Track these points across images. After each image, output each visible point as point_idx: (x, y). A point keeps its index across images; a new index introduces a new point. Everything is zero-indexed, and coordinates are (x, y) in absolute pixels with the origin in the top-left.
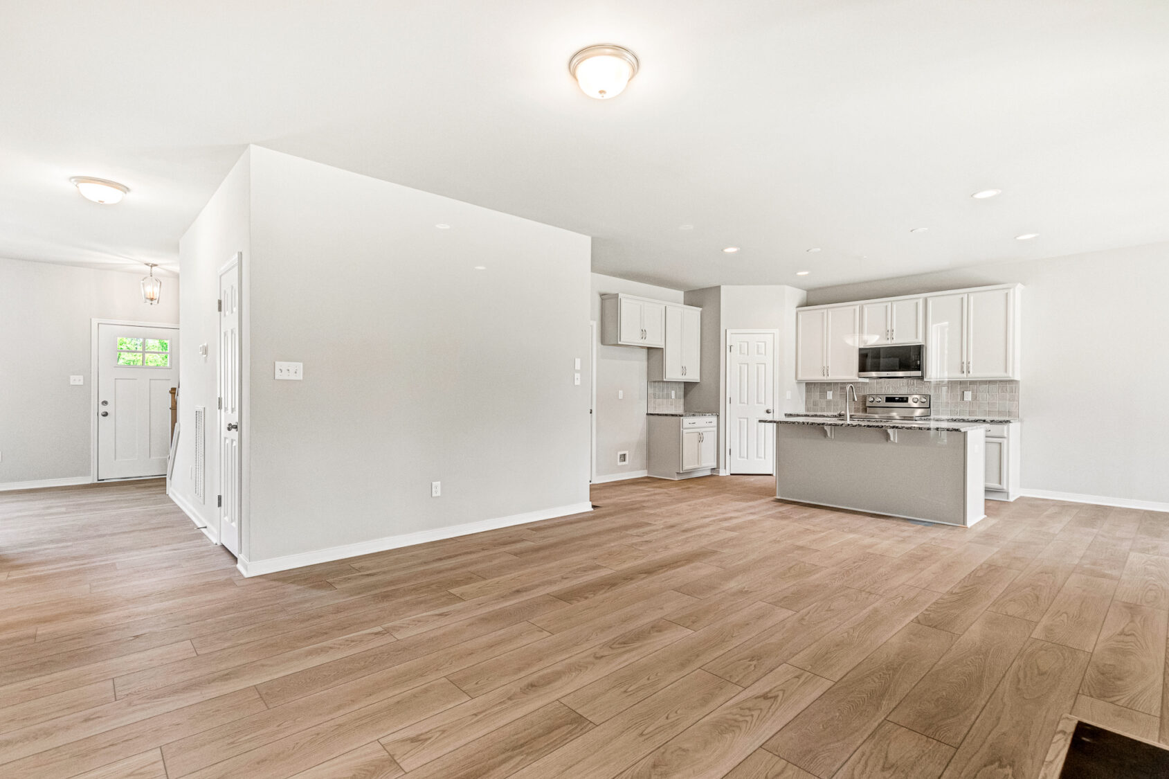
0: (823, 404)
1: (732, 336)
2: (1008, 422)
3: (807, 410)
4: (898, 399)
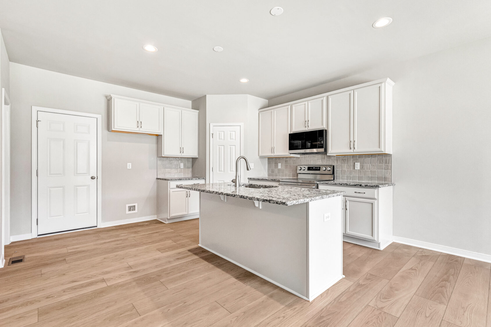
0: (276, 171)
1: (212, 128)
2: (377, 186)
4: (315, 168)
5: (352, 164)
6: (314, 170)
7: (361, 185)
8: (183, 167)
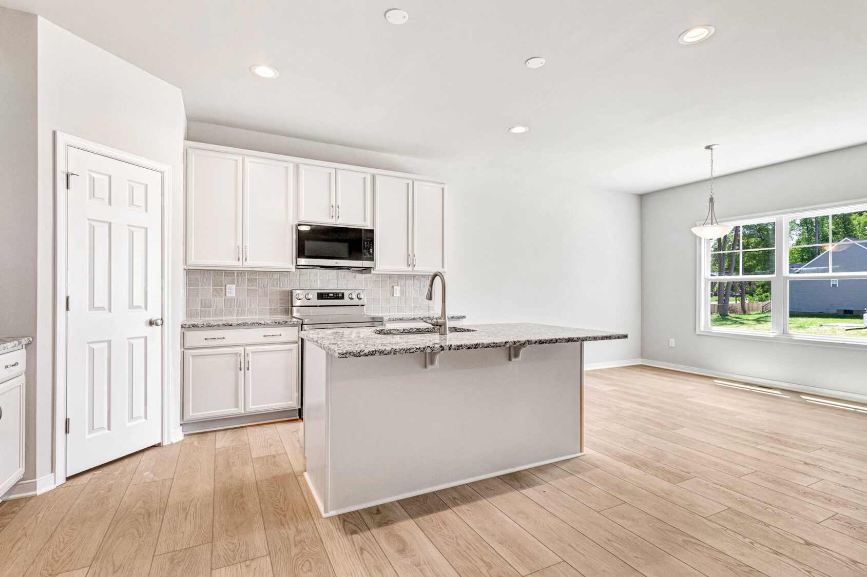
0: (219, 303)
3: (192, 315)
4: (332, 295)
5: (389, 288)
6: (331, 298)
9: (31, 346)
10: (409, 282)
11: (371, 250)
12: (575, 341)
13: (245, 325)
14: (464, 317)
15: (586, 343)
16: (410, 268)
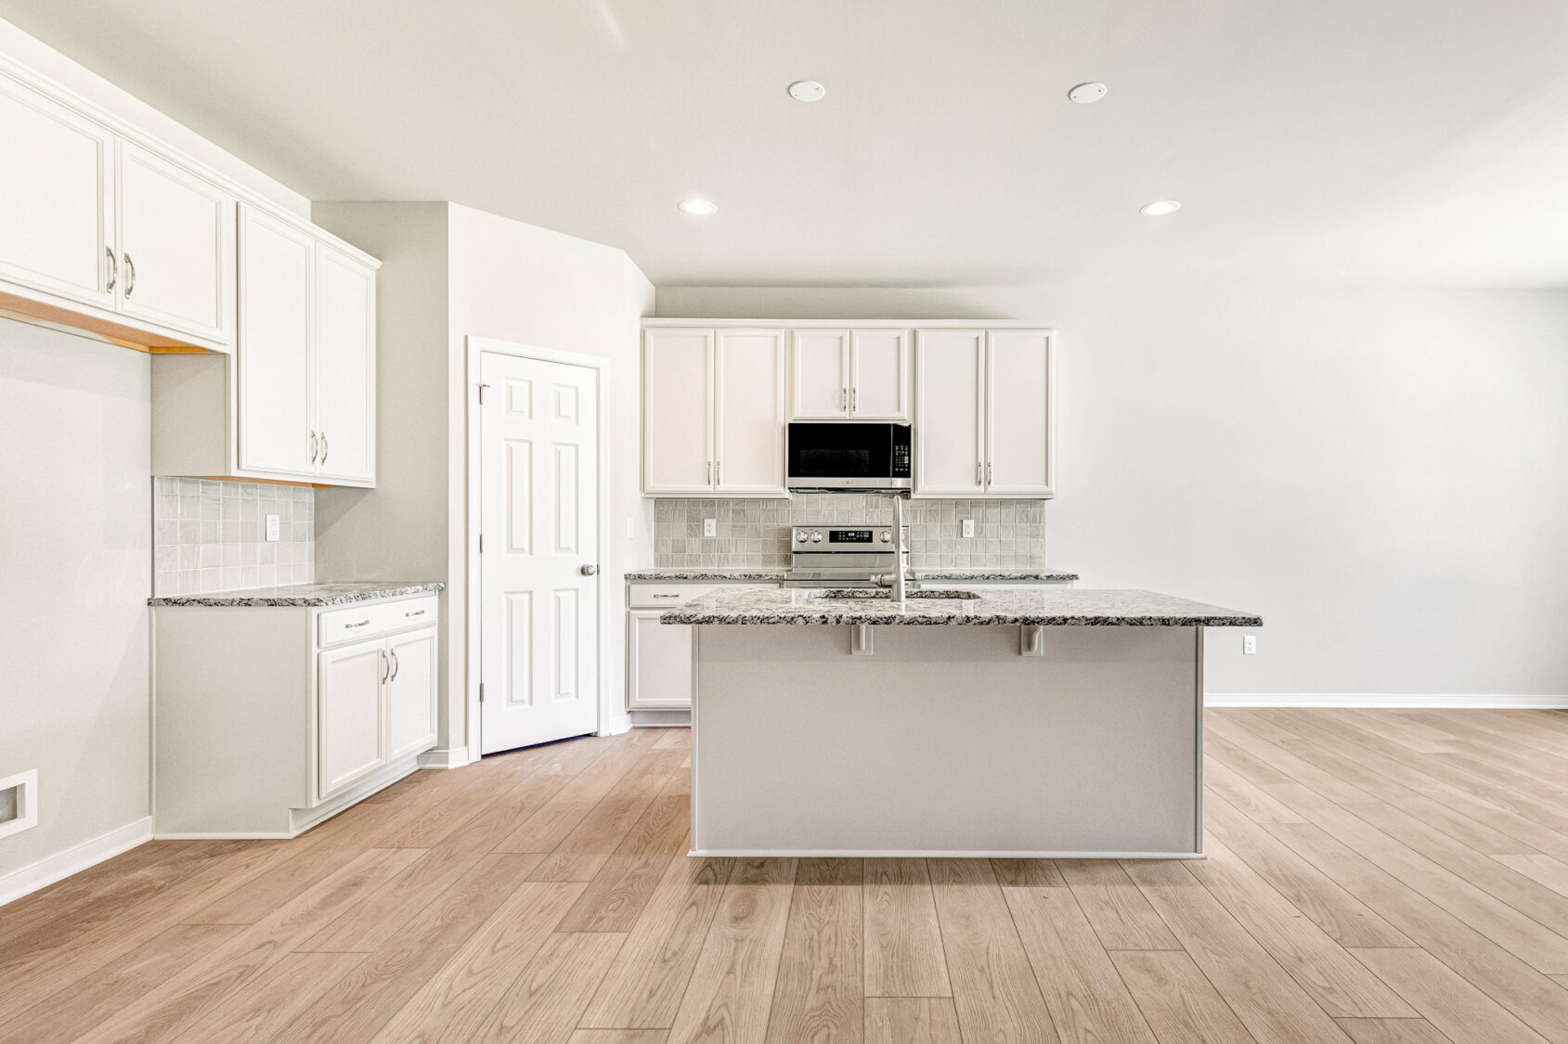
0: (695, 546)
3: (659, 561)
4: (853, 534)
5: (955, 523)
6: (851, 540)
7: (1037, 577)
8: (278, 534)
9: (442, 591)
10: (993, 512)
11: (906, 458)
12: (1112, 624)
13: (703, 578)
14: (1074, 577)
15: (1208, 632)
16: (981, 488)
